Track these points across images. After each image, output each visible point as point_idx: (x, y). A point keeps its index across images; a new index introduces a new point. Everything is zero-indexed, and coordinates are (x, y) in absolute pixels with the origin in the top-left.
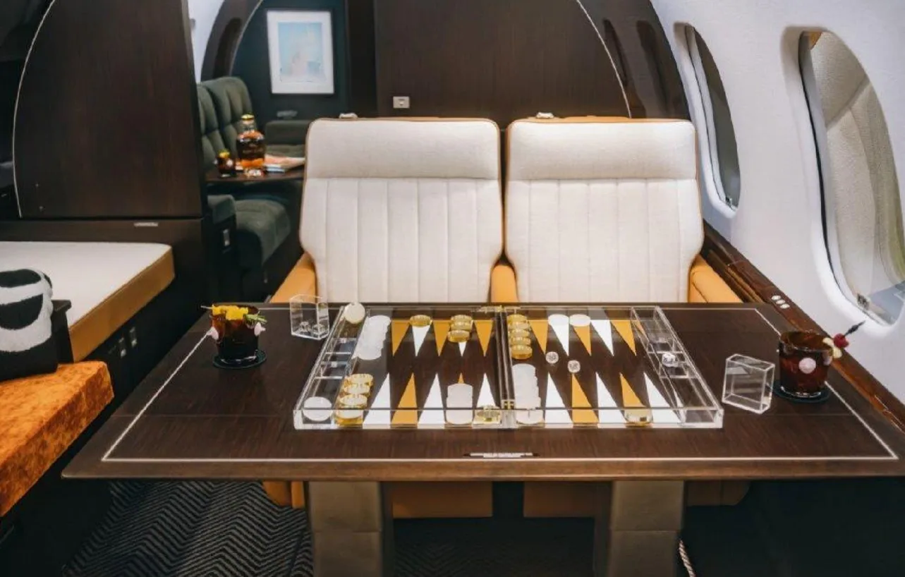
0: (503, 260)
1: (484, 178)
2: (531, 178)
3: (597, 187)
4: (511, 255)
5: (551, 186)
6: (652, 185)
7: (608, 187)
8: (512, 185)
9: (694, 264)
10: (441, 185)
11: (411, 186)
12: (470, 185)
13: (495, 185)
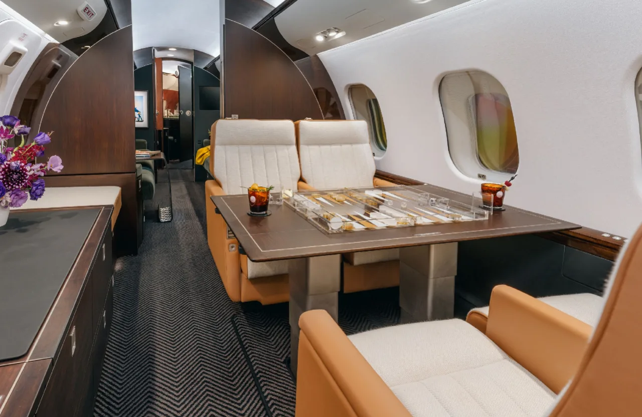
0: (301, 179)
1: (291, 144)
2: (308, 144)
3: (333, 147)
4: (304, 177)
5: (316, 147)
6: (354, 146)
7: (338, 147)
8: (302, 147)
9: (374, 179)
10: (273, 148)
11: (261, 148)
12: (285, 147)
13: (294, 147)
